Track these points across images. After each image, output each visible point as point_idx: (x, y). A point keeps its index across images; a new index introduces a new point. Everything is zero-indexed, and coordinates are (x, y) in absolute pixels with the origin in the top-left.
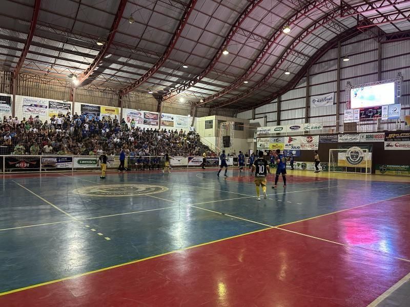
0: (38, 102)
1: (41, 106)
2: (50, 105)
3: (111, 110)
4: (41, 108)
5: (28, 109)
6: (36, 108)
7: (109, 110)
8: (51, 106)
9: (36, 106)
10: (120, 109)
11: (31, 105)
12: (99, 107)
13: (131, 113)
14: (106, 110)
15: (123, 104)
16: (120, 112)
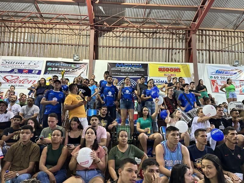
0: (26, 64)
1: (30, 71)
2: (47, 67)
3: (172, 70)
4: (30, 75)
5: (5, 78)
6: (19, 75)
7: (168, 70)
8: (49, 69)
9: (21, 71)
10: (191, 65)
11: (12, 71)
12: (145, 66)
13: (218, 72)
14: (160, 70)
15: (197, 55)
16: (192, 71)
